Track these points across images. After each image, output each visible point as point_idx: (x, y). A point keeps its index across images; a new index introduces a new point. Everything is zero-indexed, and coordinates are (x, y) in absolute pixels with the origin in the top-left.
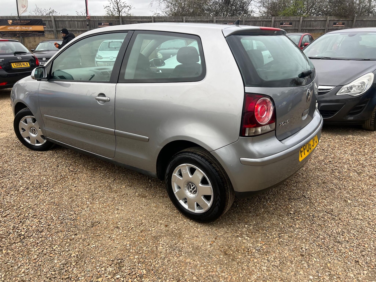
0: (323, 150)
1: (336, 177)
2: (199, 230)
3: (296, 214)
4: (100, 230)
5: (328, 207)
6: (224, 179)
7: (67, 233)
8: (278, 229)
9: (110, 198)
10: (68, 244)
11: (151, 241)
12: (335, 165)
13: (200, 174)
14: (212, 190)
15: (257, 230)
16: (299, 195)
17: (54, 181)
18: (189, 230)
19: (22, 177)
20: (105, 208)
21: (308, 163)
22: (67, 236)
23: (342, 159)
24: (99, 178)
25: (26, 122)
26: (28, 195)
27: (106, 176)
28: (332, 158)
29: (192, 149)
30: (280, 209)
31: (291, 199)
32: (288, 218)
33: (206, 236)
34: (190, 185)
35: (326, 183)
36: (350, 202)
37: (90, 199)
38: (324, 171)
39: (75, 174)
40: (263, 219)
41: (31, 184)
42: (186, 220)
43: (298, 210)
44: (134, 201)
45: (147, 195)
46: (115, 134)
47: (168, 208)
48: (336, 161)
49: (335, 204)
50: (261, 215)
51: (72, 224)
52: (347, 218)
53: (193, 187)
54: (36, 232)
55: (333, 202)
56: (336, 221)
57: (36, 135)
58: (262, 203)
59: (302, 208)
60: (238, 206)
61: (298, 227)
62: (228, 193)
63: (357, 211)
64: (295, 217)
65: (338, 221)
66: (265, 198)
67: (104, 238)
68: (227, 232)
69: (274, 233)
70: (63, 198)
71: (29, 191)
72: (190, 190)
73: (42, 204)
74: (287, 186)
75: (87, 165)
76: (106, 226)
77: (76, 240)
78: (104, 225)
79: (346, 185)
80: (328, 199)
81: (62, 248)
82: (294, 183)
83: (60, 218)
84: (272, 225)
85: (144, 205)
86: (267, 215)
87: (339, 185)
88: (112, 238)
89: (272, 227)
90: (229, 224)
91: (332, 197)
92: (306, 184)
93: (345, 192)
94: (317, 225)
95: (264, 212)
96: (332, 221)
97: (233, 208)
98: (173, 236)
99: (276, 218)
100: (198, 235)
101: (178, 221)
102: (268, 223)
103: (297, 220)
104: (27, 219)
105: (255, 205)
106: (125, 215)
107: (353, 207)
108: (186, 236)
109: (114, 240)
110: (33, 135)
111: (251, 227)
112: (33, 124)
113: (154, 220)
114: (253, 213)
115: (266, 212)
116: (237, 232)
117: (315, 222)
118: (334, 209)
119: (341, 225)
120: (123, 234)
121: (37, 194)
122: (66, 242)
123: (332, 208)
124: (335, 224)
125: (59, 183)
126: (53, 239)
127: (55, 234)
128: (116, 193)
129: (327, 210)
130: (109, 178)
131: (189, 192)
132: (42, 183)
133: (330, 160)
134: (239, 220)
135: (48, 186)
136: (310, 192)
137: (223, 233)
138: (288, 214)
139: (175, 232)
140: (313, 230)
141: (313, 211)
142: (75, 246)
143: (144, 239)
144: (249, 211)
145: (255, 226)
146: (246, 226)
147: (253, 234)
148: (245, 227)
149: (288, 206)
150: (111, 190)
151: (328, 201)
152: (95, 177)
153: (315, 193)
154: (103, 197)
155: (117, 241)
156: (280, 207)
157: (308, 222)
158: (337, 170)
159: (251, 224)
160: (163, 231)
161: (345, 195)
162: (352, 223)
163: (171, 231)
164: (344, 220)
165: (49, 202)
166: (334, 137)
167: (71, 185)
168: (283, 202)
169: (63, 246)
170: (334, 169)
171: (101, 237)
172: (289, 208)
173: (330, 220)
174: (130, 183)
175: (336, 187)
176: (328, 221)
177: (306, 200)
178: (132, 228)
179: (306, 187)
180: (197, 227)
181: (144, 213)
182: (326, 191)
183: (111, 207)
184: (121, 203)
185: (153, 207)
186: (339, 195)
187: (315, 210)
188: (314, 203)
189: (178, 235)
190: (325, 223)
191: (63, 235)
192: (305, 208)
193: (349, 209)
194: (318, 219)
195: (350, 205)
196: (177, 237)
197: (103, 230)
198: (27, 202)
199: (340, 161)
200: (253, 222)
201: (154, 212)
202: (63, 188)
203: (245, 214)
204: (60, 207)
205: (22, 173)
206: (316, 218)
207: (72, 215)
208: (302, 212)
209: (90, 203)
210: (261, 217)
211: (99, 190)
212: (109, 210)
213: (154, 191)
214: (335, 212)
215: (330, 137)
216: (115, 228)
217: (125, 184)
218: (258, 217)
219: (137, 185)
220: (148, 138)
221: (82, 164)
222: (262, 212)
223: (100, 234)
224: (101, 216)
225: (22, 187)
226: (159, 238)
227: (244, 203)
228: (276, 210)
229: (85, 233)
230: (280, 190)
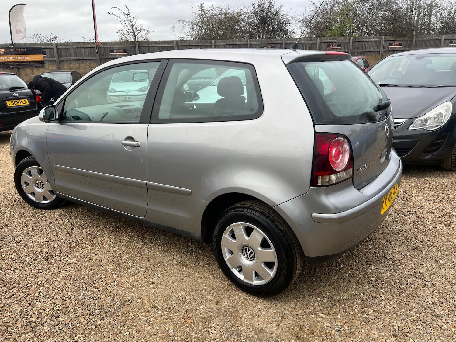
0: (399, 197)
1: (420, 231)
2: (259, 307)
3: (378, 280)
4: (133, 312)
5: (417, 270)
6: (290, 241)
7: (90, 317)
8: (359, 301)
9: (141, 268)
10: (94, 332)
11: (200, 324)
12: (416, 216)
13: (258, 235)
14: (276, 256)
15: (333, 304)
17: (69, 248)
18: (247, 308)
19: (27, 244)
20: (136, 281)
22: (91, 321)
23: (423, 207)
24: (124, 242)
25: (30, 174)
26: (37, 268)
27: (134, 239)
28: (410, 207)
29: (247, 204)
30: (358, 275)
31: (369, 262)
32: (369, 287)
33: (270, 314)
34: (246, 249)
35: (409, 239)
36: (443, 263)
37: (116, 271)
38: (404, 224)
39: (94, 238)
40: (338, 289)
41: (39, 253)
42: (241, 295)
43: (380, 276)
44: (172, 271)
45: (188, 262)
46: (147, 187)
47: (217, 279)
48: (417, 211)
49: (425, 266)
50: (336, 284)
51: (97, 304)
52: (442, 283)
53: (250, 252)
54: (50, 318)
55: (422, 263)
56: (430, 289)
57: (43, 190)
58: (334, 268)
59: (385, 272)
60: (304, 273)
61: (384, 298)
62: (297, 258)
63: (453, 273)
64: (378, 285)
65: (432, 288)
66: (337, 262)
67: (139, 322)
68: (295, 308)
69: (355, 307)
70: (81, 270)
71: (37, 262)
72: (246, 256)
73: (55, 280)
75: (109, 226)
76: (140, 305)
77: (104, 326)
78: (137, 304)
79: (434, 241)
80: (415, 259)
81: (87, 338)
82: (370, 241)
83: (80, 297)
84: (351, 296)
85: (185, 276)
86: (342, 284)
87: (425, 241)
88: (149, 322)
89: (351, 299)
90: (297, 298)
92: (384, 242)
93: (434, 250)
94: (407, 294)
95: (338, 279)
96: (425, 289)
98: (227, 316)
99: (354, 287)
100: (259, 313)
101: (232, 295)
102: (345, 294)
103: (381, 288)
104: (38, 300)
106: (162, 289)
107: (447, 269)
108: (244, 315)
109: (152, 324)
110: (39, 190)
111: (325, 301)
112: (39, 176)
113: (201, 295)
114: (324, 282)
115: (341, 280)
116: (309, 308)
118: (424, 272)
119: (436, 293)
120: (163, 316)
121: (49, 266)
122: (91, 330)
123: (421, 271)
124: (429, 292)
125: (75, 251)
126: (74, 326)
127: (76, 319)
128: (149, 261)
129: (417, 274)
130: (138, 242)
131: (244, 258)
132: (53, 251)
133: (409, 209)
134: (309, 291)
135: (61, 255)
136: (391, 251)
137: (290, 309)
138: (369, 281)
139: (229, 311)
140: (403, 302)
141: (399, 276)
142: (103, 334)
143: (191, 321)
144: (319, 279)
145: (330, 299)
146: (319, 299)
147: (329, 309)
148: (317, 301)
149: (367, 271)
150: (142, 257)
151: (415, 263)
152: (119, 242)
153: (398, 252)
154: (132, 267)
155: (157, 326)
156: (357, 273)
157: (395, 291)
158: (420, 222)
159: (324, 297)
160: (214, 310)
161: (435, 254)
162: (449, 290)
163: (224, 310)
164: (440, 287)
165: (64, 276)
166: (409, 181)
167: (91, 252)
168: (360, 266)
169: (87, 335)
170: (416, 220)
171: (136, 320)
172: (369, 273)
173: (422, 287)
174: (165, 247)
175: (422, 244)
176: (420, 289)
177: (388, 262)
178: (174, 307)
179: (385, 245)
180: (257, 302)
181: (187, 287)
182: (411, 249)
183: (144, 280)
184: (156, 274)
185: (197, 278)
186: (428, 254)
187: (401, 274)
188: (399, 265)
189: (233, 315)
190: (416, 291)
191: (86, 321)
192: (388, 272)
193: (443, 272)
194: (407, 286)
195: (443, 267)
196: (233, 318)
197: (137, 311)
198: (36, 277)
199: (422, 210)
200: (327, 294)
201: (199, 285)
202: (80, 257)
203: (315, 283)
204: (79, 283)
205: (26, 239)
206: (405, 286)
207: (95, 292)
208: (386, 278)
209: (116, 276)
210: (336, 287)
211: (127, 258)
212: (142, 285)
213: (196, 257)
214: (426, 276)
215: (403, 181)
216: (152, 308)
217: (158, 248)
218: (332, 287)
219: (174, 250)
220: (190, 191)
221: (102, 225)
222: (336, 280)
223: (134, 316)
224: (133, 293)
225: (28, 258)
226: (210, 320)
227: (312, 268)
228: (353, 276)
229: (114, 316)
230: (354, 250)
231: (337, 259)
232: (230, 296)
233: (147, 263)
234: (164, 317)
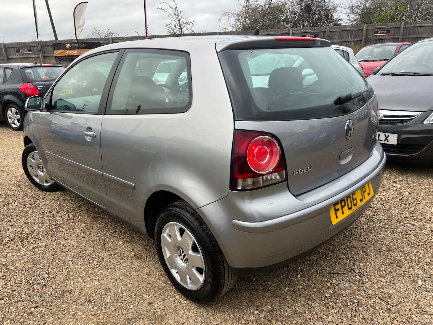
0: (400, 200)
1: (409, 243)
2: (190, 313)
4: (68, 303)
5: (386, 290)
7: (27, 304)
8: (300, 321)
9: (98, 257)
10: (23, 320)
12: (413, 223)
13: (190, 238)
14: (204, 262)
15: (269, 320)
16: (347, 268)
17: (46, 231)
18: (177, 313)
19: (14, 224)
20: (87, 271)
21: (373, 219)
22: (26, 308)
23: (425, 214)
24: (97, 229)
25: (34, 159)
26: (10, 248)
27: (107, 226)
28: (410, 213)
30: (313, 288)
31: (333, 274)
32: (320, 304)
34: (180, 250)
35: (392, 250)
36: (422, 284)
37: (75, 258)
38: (393, 232)
39: (72, 223)
40: (283, 302)
41: (20, 233)
42: (178, 297)
43: (338, 293)
44: (125, 264)
45: (144, 256)
46: (103, 177)
47: (163, 277)
48: (415, 218)
49: (397, 286)
50: (283, 297)
51: (40, 291)
52: (410, 310)
53: (184, 254)
55: (396, 281)
56: (391, 315)
57: (44, 173)
58: (290, 277)
59: (345, 289)
60: (254, 279)
61: (331, 320)
63: (429, 299)
64: (331, 304)
65: (394, 315)
66: (296, 270)
67: (67, 315)
68: (226, 320)
70: (45, 254)
71: (13, 242)
72: (181, 257)
73: (19, 261)
74: (333, 253)
75: (91, 212)
76: (77, 297)
77: (34, 315)
78: (75, 296)
79: (421, 256)
80: (389, 276)
82: (344, 249)
83: (30, 281)
84: (293, 313)
85: (134, 270)
86: (290, 297)
87: (411, 255)
88: (76, 316)
89: (292, 317)
90: (234, 308)
91: (395, 274)
92: (361, 252)
93: (418, 267)
94: (361, 318)
95: (288, 291)
96: (385, 315)
97: (247, 282)
99: (302, 302)
100: (186, 321)
101: (169, 297)
102: (288, 310)
103: (333, 308)
105: (278, 280)
106: (106, 282)
107: (423, 292)
108: (170, 321)
109: (77, 319)
110: (41, 173)
111: (262, 315)
112: (41, 161)
113: (139, 293)
114: (271, 293)
115: (290, 292)
117: (358, 315)
118: (393, 293)
121: (20, 247)
122: (22, 317)
123: (391, 292)
124: (388, 319)
125: (50, 235)
126: (9, 311)
127: (15, 303)
128: (109, 250)
129: (383, 295)
130: (108, 230)
131: (179, 259)
132: (32, 232)
133: (408, 215)
134: (250, 301)
135: (36, 238)
136: (364, 264)
137: (220, 321)
138: (322, 297)
139: (157, 314)
141: (361, 296)
142: (29, 323)
143: (114, 321)
144: (267, 289)
145: (268, 314)
146: (256, 312)
148: (254, 314)
149: (325, 285)
150: (105, 246)
151: (387, 281)
152: (93, 228)
153: (371, 266)
154: (91, 255)
155: (81, 321)
156: (313, 286)
157: (348, 313)
158: (413, 232)
159: (263, 310)
160: (143, 311)
161: (417, 272)
162: (415, 319)
163: (153, 312)
164: (405, 314)
165: (28, 259)
166: (422, 181)
167: (63, 236)
168: (320, 278)
169: (16, 322)
170: (410, 229)
171: (65, 313)
172: (326, 288)
173: (383, 312)
174: (131, 237)
175: (406, 258)
176: (379, 314)
177: (355, 276)
178: (107, 302)
179: (360, 255)
180: (190, 308)
181: (130, 282)
182: (390, 263)
183: (94, 270)
184: (108, 265)
185: (145, 273)
186: (407, 271)
187: (364, 293)
188: (366, 282)
189: (159, 319)
190: (374, 316)
191: (23, 307)
192: (350, 289)
193: (418, 295)
194: (364, 308)
195: (420, 289)
196: (157, 322)
197: (71, 303)
198: (5, 257)
199: (421, 217)
200: (268, 307)
201: (142, 282)
202: (51, 240)
203: (261, 293)
204: (36, 267)
205: (16, 219)
206: (362, 308)
207: (45, 278)
208: (344, 295)
209: (72, 263)
210: (281, 300)
211: (91, 246)
212: (90, 275)
213: (154, 251)
214: (394, 298)
215: (415, 181)
216: (87, 301)
217: (124, 238)
218: (278, 299)
219: (138, 241)
220: (134, 185)
221: (86, 210)
222: (285, 291)
223: (65, 308)
224: (78, 283)
225: (8, 237)
226: (133, 322)
227: (265, 275)
228: (307, 289)
229: (49, 305)
230: (322, 258)
231: (297, 267)
232: (166, 297)
233: (106, 253)
234: (92, 312)
